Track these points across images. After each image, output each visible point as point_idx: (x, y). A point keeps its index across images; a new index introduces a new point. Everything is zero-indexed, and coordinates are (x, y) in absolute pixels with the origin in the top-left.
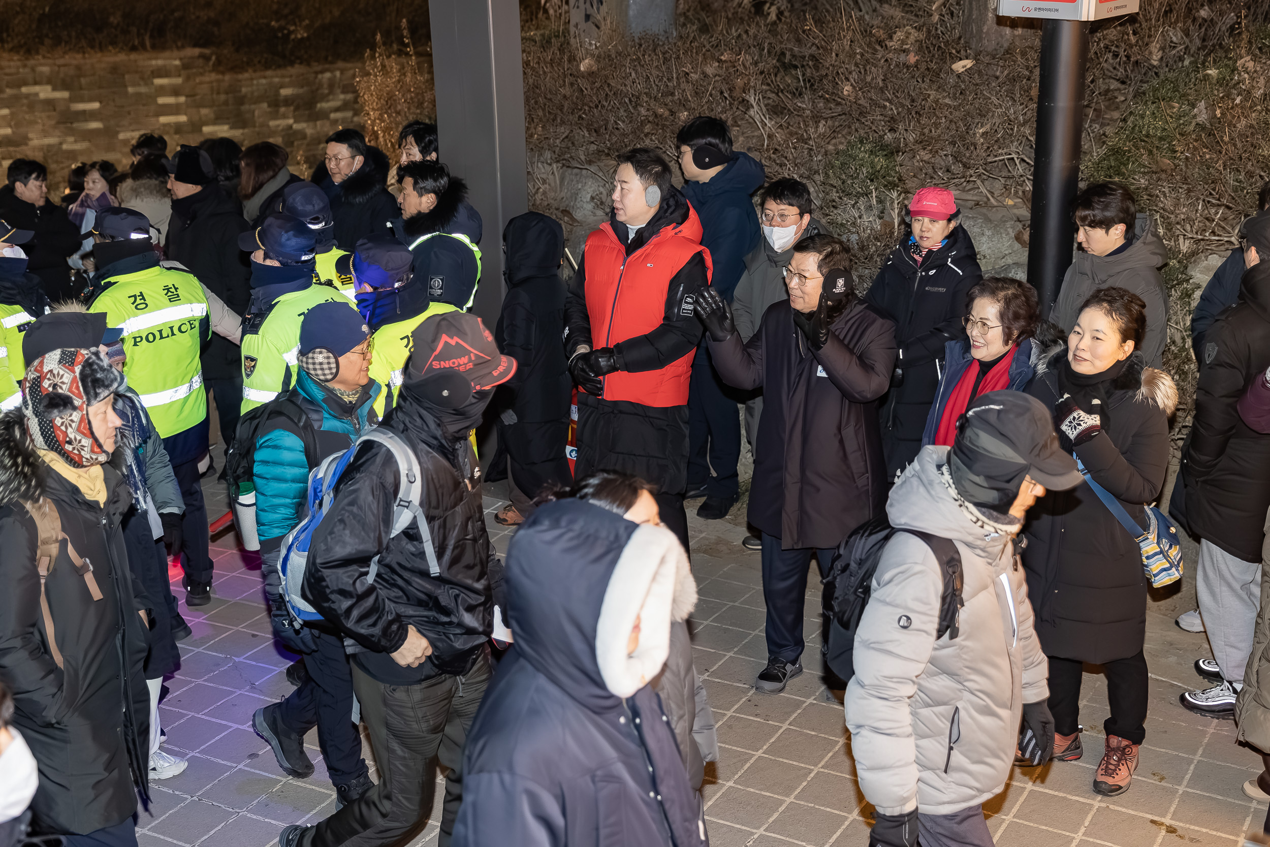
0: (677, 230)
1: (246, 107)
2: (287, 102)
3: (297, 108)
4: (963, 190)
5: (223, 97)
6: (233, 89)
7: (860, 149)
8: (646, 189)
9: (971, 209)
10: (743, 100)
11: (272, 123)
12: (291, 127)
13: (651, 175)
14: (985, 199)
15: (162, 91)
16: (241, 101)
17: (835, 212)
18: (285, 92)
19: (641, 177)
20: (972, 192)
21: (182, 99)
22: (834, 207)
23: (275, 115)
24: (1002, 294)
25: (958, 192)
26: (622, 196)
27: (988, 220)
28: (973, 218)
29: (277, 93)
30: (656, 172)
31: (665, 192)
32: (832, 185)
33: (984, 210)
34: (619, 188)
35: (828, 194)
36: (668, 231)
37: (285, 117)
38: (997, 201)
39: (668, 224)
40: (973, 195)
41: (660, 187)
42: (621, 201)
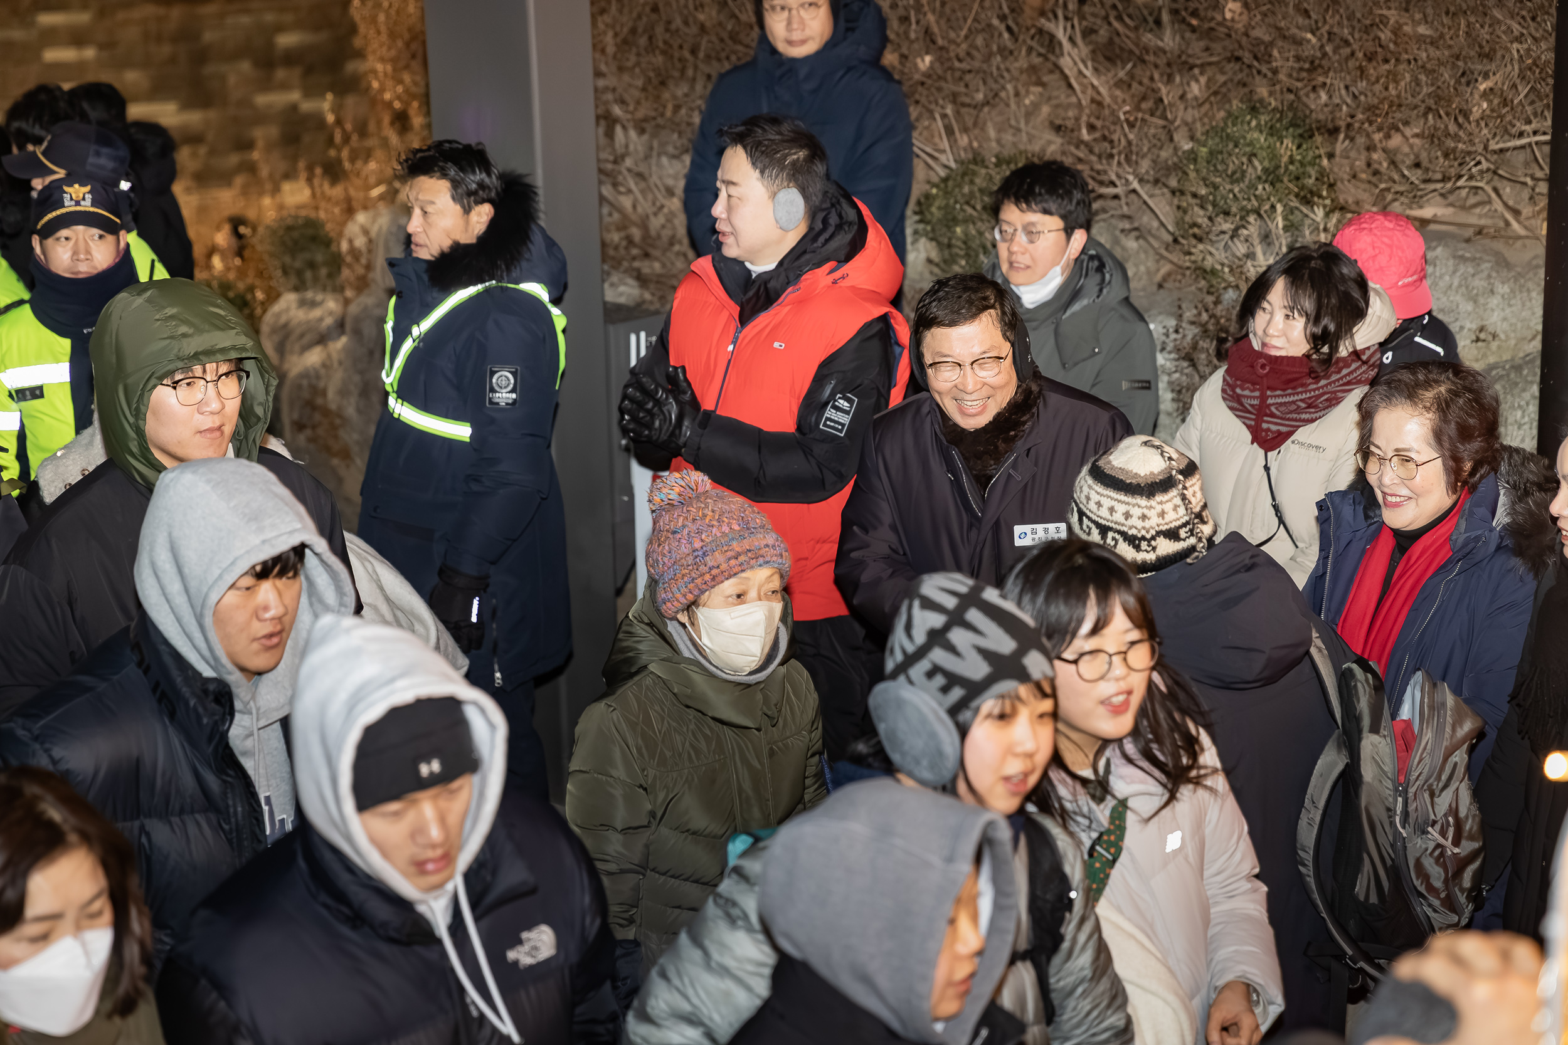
0: (837, 274)
1: (209, 69)
2: (290, 58)
3: (309, 71)
4: (1463, 208)
5: (166, 50)
6: (187, 35)
7: (1249, 123)
8: (774, 195)
9: (1468, 240)
10: (1041, 31)
11: (262, 100)
12: (294, 108)
13: (782, 169)
14: (1502, 224)
15: (51, 37)
16: (201, 57)
17: (1201, 247)
18: (287, 40)
19: (762, 172)
20: (1477, 210)
21: (90, 53)
22: (1195, 236)
23: (266, 84)
24: (1429, 395)
25: (1451, 210)
26: (730, 209)
27: (1502, 263)
28: (1473, 259)
29: (270, 45)
30: (794, 163)
31: (816, 200)
32: (1195, 195)
33: (1499, 245)
34: (723, 195)
35: (1185, 212)
36: (820, 278)
37: (285, 87)
38: (1526, 228)
39: (819, 265)
40: (1480, 216)
41: (803, 191)
42: (729, 219)
